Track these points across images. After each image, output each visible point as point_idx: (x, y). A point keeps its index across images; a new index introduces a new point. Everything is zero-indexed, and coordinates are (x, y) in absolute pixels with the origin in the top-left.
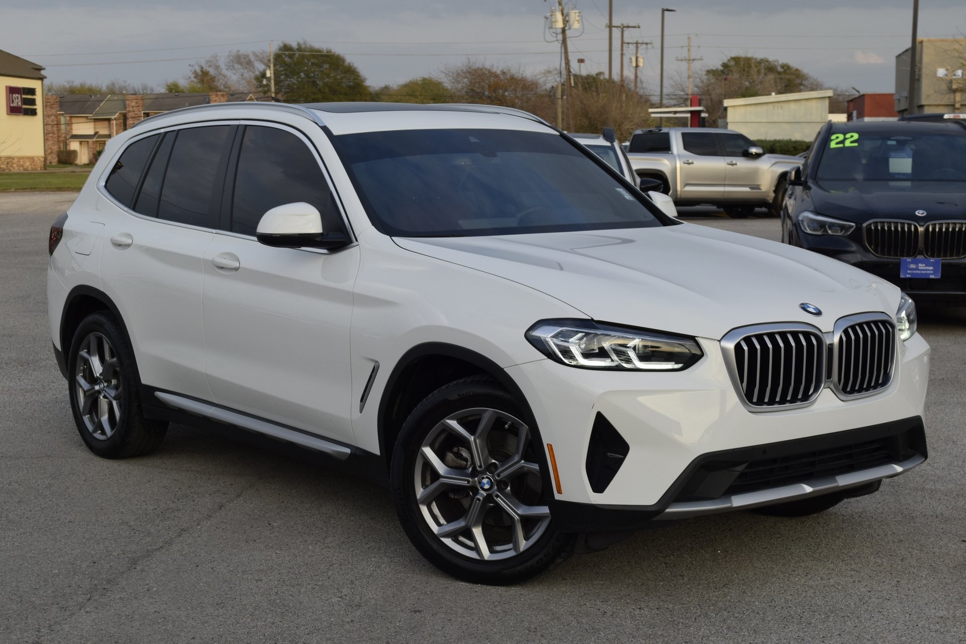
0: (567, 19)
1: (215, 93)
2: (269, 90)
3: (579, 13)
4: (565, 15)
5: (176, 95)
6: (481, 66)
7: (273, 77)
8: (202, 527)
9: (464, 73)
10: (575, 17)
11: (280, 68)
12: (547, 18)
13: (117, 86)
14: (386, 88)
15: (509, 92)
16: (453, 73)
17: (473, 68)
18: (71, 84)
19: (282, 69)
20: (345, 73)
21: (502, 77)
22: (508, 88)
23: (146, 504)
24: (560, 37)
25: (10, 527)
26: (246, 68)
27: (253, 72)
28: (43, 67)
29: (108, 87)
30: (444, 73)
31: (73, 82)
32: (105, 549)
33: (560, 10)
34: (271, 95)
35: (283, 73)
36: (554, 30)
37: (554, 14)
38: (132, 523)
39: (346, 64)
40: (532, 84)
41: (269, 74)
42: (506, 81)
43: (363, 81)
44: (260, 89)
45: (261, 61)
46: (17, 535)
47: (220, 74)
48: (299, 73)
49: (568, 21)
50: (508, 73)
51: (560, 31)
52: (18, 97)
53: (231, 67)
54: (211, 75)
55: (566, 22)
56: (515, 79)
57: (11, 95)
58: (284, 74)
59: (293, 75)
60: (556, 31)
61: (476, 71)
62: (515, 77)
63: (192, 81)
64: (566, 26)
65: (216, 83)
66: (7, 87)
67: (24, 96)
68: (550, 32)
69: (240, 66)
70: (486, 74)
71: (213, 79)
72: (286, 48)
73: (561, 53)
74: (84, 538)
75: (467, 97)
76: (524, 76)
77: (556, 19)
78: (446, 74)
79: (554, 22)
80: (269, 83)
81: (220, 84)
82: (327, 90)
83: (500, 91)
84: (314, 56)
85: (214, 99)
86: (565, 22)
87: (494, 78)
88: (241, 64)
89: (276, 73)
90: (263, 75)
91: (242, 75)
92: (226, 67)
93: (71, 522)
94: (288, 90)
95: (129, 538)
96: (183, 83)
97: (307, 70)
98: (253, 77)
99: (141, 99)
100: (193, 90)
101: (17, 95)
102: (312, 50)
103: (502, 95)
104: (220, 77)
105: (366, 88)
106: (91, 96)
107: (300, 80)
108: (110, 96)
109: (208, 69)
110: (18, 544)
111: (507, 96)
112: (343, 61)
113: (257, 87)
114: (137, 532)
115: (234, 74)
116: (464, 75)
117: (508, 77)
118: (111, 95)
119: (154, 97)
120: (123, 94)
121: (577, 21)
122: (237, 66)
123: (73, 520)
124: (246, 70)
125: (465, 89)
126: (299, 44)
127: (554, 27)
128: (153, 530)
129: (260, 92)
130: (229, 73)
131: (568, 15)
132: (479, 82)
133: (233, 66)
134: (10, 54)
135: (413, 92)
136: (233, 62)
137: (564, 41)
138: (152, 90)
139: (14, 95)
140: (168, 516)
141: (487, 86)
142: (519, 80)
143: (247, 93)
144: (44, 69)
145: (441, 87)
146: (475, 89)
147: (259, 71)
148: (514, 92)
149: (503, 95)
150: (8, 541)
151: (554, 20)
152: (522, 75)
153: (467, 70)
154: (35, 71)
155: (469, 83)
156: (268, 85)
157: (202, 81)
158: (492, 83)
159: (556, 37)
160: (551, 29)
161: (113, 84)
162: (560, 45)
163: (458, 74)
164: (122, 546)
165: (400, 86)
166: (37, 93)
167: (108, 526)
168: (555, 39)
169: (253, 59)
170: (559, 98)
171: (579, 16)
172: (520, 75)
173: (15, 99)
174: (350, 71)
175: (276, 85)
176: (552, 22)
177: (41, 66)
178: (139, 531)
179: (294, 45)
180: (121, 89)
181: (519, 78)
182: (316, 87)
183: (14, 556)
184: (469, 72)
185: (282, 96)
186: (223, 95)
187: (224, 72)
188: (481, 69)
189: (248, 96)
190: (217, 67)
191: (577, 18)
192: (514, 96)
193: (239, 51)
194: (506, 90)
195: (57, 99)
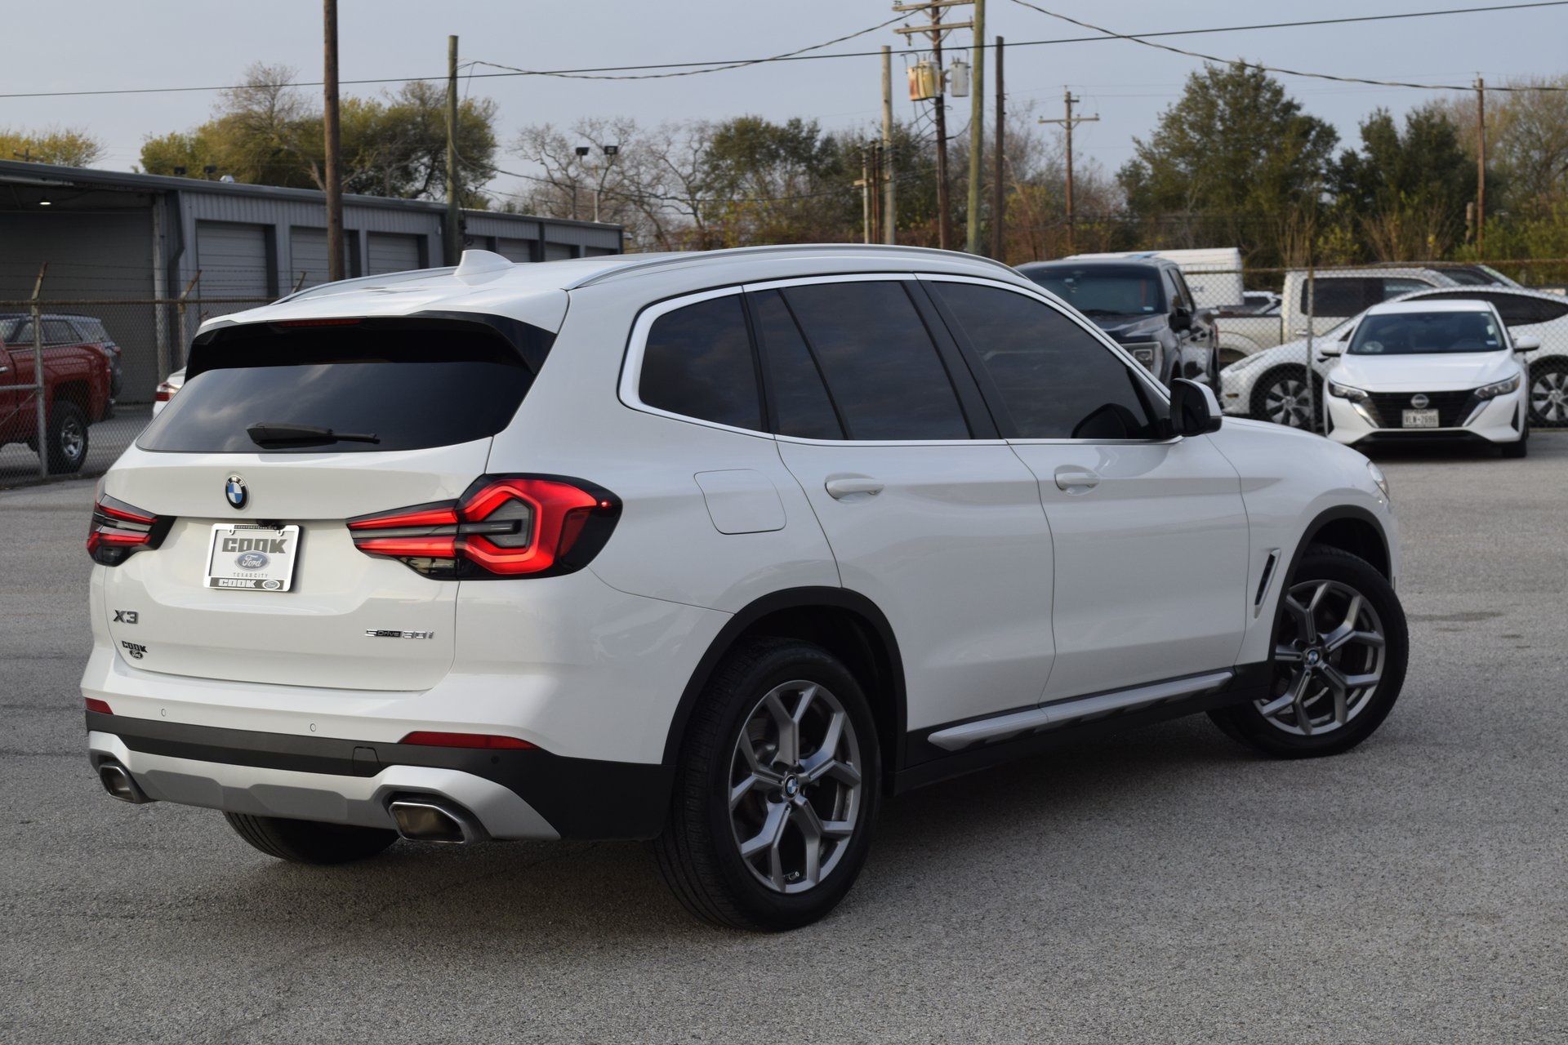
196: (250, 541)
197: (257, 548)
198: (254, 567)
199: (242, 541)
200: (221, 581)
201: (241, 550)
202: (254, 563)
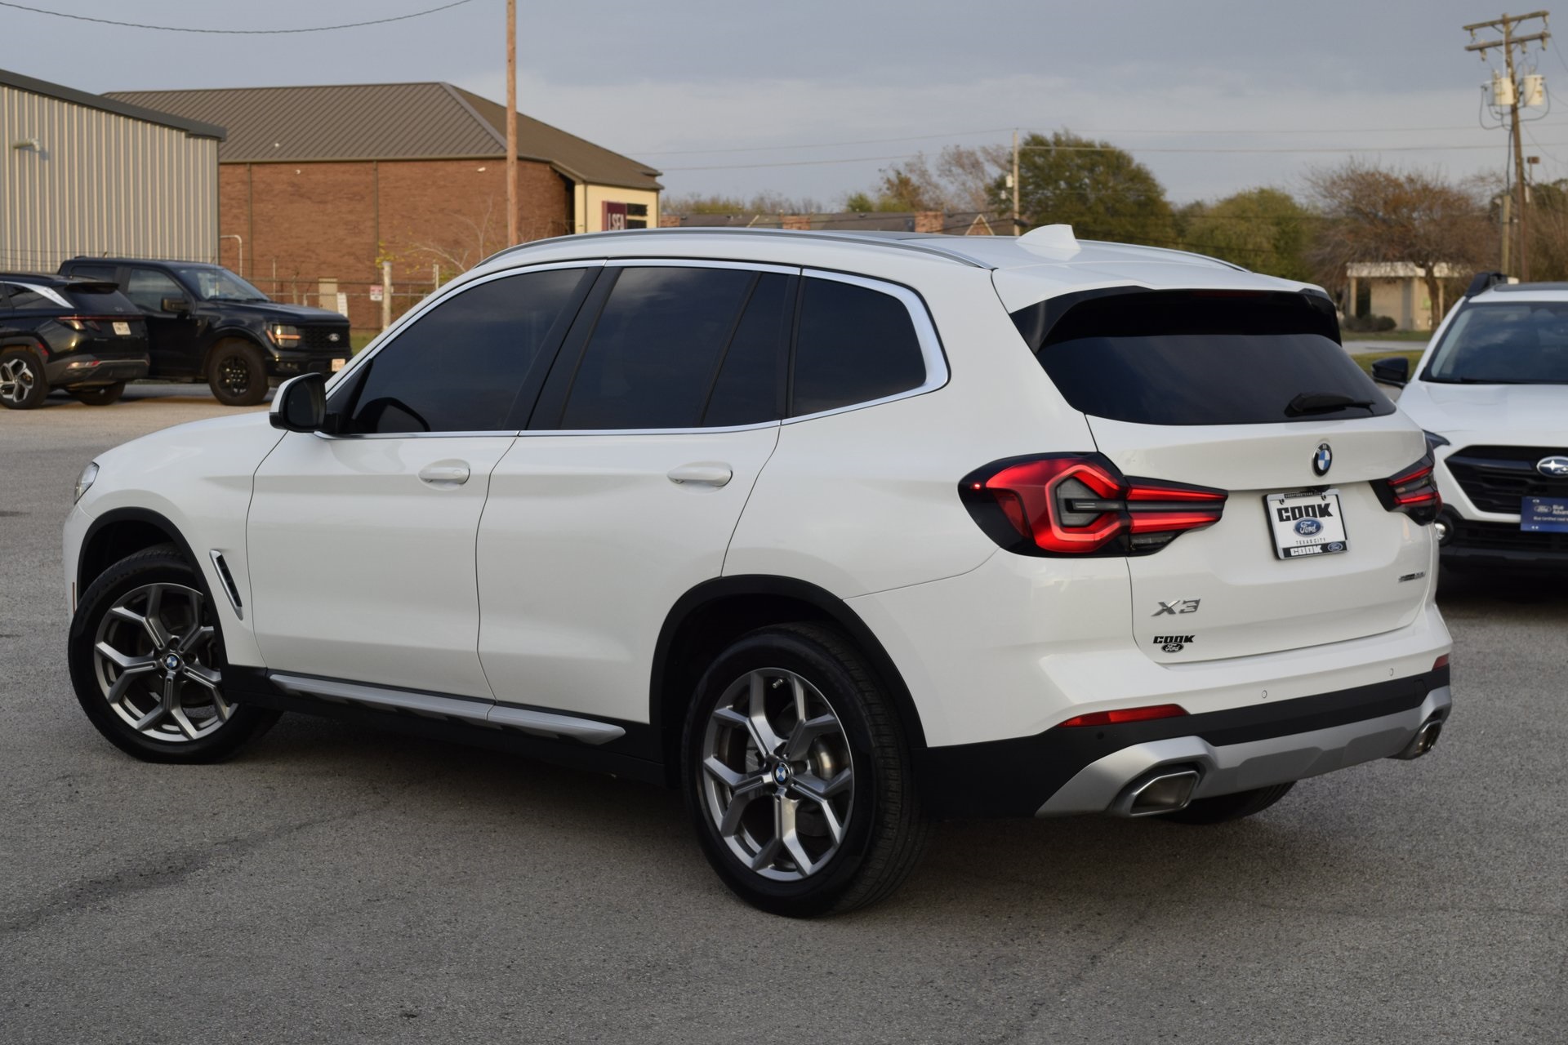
0: (1521, 89)
1: (923, 213)
2: (1009, 209)
3: (1543, 79)
4: (1517, 83)
5: (861, 217)
6: (1372, 170)
7: (1016, 187)
8: (1070, 999)
9: (1343, 180)
10: (1535, 86)
11: (1026, 172)
12: (1485, 88)
13: (768, 201)
14: (1199, 205)
15: (1419, 212)
16: (1324, 181)
17: (1359, 172)
18: (696, 198)
19: (1030, 174)
20: (1132, 180)
21: (1407, 187)
22: (1417, 205)
23: (957, 946)
24: (1508, 120)
25: (728, 978)
26: (971, 173)
27: (982, 180)
28: (660, 171)
29: (753, 203)
30: (1309, 180)
31: (699, 196)
32: (904, 1033)
33: (1509, 75)
34: (1013, 216)
35: (1031, 180)
36: (1498, 109)
37: (1498, 81)
38: (940, 983)
39: (1134, 166)
40: (1459, 199)
41: (1010, 182)
42: (1414, 194)
43: (1162, 193)
44: (993, 207)
45: (995, 161)
46: (742, 994)
47: (929, 184)
48: (1056, 181)
49: (1521, 93)
50: (1418, 180)
51: (1509, 110)
52: (619, 219)
53: (946, 172)
54: (913, 186)
55: (1518, 93)
56: (1431, 191)
57: (609, 215)
58: (1033, 183)
59: (1048, 184)
60: (1501, 109)
61: (1363, 178)
62: (1431, 186)
63: (885, 194)
64: (1518, 101)
65: (920, 197)
66: (603, 203)
67: (629, 217)
68: (1490, 111)
69: (960, 171)
70: (1380, 182)
71: (916, 190)
72: (1037, 141)
73: (1510, 146)
74: (862, 1008)
75: (1347, 220)
76: (1446, 185)
77: (1501, 89)
78: (1312, 181)
79: (1497, 95)
80: (1010, 197)
81: (926, 198)
82: (1101, 209)
83: (1405, 210)
84: (1079, 154)
85: (922, 222)
86: (1517, 95)
87: (1395, 190)
88: (962, 166)
89: (1023, 182)
90: (1001, 184)
91: (964, 184)
92: (938, 173)
93: (831, 973)
94: (1039, 209)
95: (943, 1014)
96: (873, 198)
97: (1070, 177)
98: (983, 188)
99: (807, 222)
100: (884, 208)
101: (618, 216)
102: (1078, 143)
103: (1408, 218)
104: (929, 188)
105: (1165, 205)
106: (729, 217)
107: (1058, 192)
108: (757, 217)
109: (909, 175)
110: (748, 1014)
111: (1415, 220)
112: (1129, 161)
113: (989, 204)
114: (954, 1003)
115: (952, 183)
116: (1342, 183)
117: (1418, 186)
118: (760, 215)
119: (826, 219)
120: (779, 215)
121: (1539, 92)
122: (956, 170)
123: (833, 970)
124: (970, 177)
125: (1345, 208)
126: (1056, 135)
127: (1498, 102)
128: (981, 1000)
129: (992, 211)
130: (943, 182)
131: (1522, 82)
132: (1369, 196)
133: (950, 171)
134: (610, 152)
135: (1244, 212)
136: (950, 163)
137: (1515, 128)
138: (819, 208)
139: (614, 216)
140: (1002, 973)
141: (1381, 202)
142: (1437, 192)
143: (975, 213)
144: (660, 175)
145: (1289, 204)
146: (1361, 206)
147: (991, 178)
148: (1428, 212)
149: (1410, 218)
150: (729, 1006)
151: (1497, 91)
152: (1442, 183)
153: (1348, 175)
154: (647, 178)
155: (1351, 198)
156: (1009, 200)
157: (900, 195)
158: (1390, 196)
159: (1502, 119)
160: (1492, 107)
161: (762, 199)
162: (1507, 133)
163: (1334, 183)
164: (933, 1029)
165: (1220, 202)
166: (648, 213)
167: (898, 987)
168: (1499, 123)
169: (981, 157)
170: (1505, 223)
171: (1541, 84)
172: (1439, 183)
173: (616, 221)
174: (1140, 178)
175: (1020, 200)
176: (1494, 95)
177: (655, 170)
178: (956, 1000)
179: (1049, 136)
180: (774, 206)
181: (1437, 189)
182: (1085, 204)
183: (745, 1039)
184: (1353, 180)
185: (1029, 218)
186: (936, 217)
187: (935, 179)
188: (1373, 175)
189: (975, 218)
190: (923, 174)
191: (1539, 88)
192: (1427, 218)
193: (958, 146)
194: (1414, 210)
195: (675, 222)
196: (1299, 508)
197: (1308, 515)
198: (1311, 533)
199: (1293, 509)
200: (1292, 550)
201: (1295, 518)
202: (1310, 529)
